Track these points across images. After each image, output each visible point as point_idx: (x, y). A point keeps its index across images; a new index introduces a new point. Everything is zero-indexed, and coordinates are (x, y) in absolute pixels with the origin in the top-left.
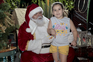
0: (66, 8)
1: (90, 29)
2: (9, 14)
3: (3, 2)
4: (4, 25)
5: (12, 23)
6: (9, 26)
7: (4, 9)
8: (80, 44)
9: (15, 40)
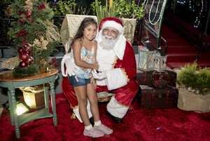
1: (160, 48)
2: (52, 24)
3: (45, 8)
8: (145, 68)
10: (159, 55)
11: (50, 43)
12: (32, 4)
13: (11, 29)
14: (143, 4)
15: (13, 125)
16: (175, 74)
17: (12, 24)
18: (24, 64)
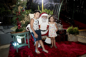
0: (50, 14)
2: (27, 16)
3: (24, 11)
4: (24, 20)
5: (28, 20)
7: (24, 14)
10: (60, 25)
11: (26, 22)
12: (20, 10)
13: (14, 18)
15: (15, 48)
16: (66, 30)
17: (14, 16)
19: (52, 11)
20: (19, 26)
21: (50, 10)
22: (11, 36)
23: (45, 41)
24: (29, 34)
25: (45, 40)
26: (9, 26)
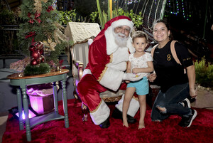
2: (60, 25)
3: (52, 10)
4: (53, 40)
5: (64, 38)
6: (59, 42)
7: (54, 20)
9: (69, 62)
12: (40, 5)
13: (20, 30)
14: (140, 13)
15: (22, 128)
17: (21, 25)
18: (35, 63)
19: (138, 14)
20: (36, 55)
21: (134, 12)
22: (11, 89)
23: (117, 106)
24: (67, 84)
25: (117, 103)
26: (6, 61)
